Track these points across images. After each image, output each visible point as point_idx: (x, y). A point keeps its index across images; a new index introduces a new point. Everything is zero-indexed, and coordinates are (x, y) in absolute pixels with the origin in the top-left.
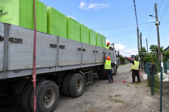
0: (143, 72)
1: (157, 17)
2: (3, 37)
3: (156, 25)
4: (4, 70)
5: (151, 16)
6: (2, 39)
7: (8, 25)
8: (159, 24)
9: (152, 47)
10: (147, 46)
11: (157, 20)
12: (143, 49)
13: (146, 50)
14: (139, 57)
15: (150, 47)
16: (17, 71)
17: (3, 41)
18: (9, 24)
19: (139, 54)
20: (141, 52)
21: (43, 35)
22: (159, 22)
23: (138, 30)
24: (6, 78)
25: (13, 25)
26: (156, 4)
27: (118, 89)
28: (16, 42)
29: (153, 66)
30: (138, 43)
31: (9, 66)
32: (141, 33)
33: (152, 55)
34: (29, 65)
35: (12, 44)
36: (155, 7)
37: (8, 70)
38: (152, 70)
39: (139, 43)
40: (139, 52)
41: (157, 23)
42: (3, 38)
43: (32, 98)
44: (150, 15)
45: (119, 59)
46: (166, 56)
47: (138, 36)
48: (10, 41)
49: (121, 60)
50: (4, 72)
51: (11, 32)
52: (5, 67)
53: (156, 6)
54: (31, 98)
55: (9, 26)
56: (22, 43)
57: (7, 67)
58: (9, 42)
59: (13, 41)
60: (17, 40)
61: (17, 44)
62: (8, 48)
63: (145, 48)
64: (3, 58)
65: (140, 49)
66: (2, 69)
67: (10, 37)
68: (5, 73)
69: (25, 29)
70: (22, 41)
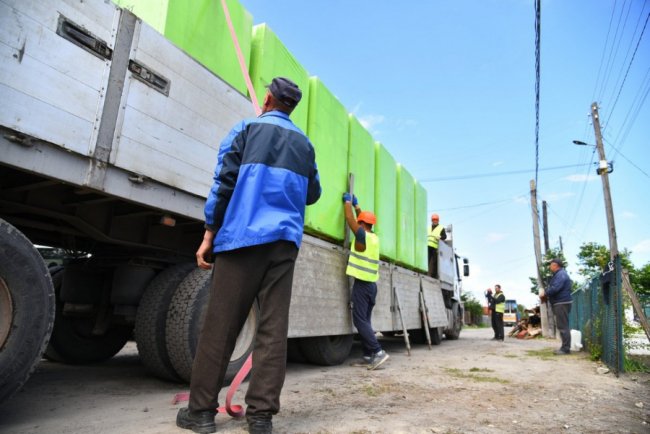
0: (555, 338)
1: (599, 147)
2: (112, 48)
3: (599, 173)
4: (98, 158)
5: (580, 143)
6: (108, 52)
7: (131, 18)
8: (610, 169)
9: (586, 252)
11: (602, 157)
14: (540, 285)
15: (580, 251)
16: (140, 179)
17: (110, 62)
18: (135, 18)
21: (233, 94)
22: (611, 165)
23: (534, 192)
24: (101, 189)
25: (147, 26)
26: (595, 104)
28: (146, 81)
30: (536, 236)
31: (117, 150)
32: (544, 203)
34: (179, 175)
35: (136, 82)
36: (593, 115)
37: (111, 161)
39: (539, 237)
40: (539, 265)
41: (603, 165)
42: (111, 51)
43: (173, 307)
44: (575, 142)
46: (643, 284)
47: (536, 212)
48: (130, 69)
49: (469, 313)
50: (99, 164)
51: (137, 42)
52: (104, 149)
53: (596, 111)
54: (171, 307)
55: (134, 22)
56: (168, 92)
57: (110, 150)
58: (129, 73)
59: (139, 74)
60: (153, 77)
61: (152, 90)
62: (121, 90)
64: (100, 114)
65: (541, 255)
66: (93, 151)
67: (131, 57)
68: (100, 168)
69: (181, 53)
70: (169, 88)
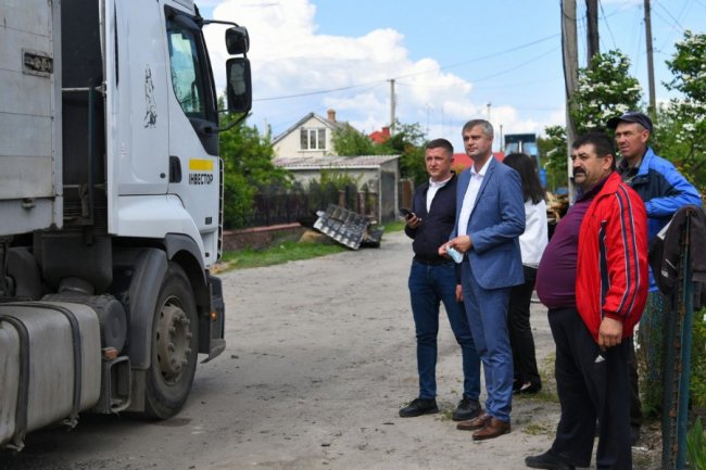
10: (650, 49)
12: (607, 76)
13: (633, 82)
19: (574, 119)
20: (588, 97)
27: (362, 448)
29: (683, 227)
33: (689, 127)
38: (676, 260)
40: (572, 97)
45: (394, 169)
63: (623, 69)
65: (583, 77)
